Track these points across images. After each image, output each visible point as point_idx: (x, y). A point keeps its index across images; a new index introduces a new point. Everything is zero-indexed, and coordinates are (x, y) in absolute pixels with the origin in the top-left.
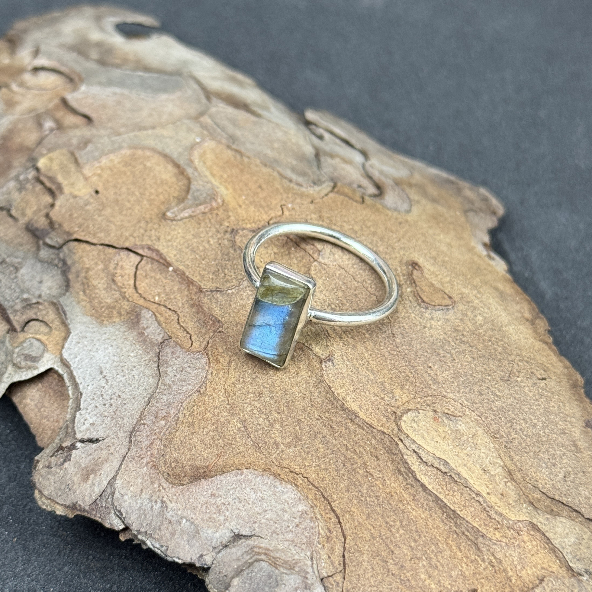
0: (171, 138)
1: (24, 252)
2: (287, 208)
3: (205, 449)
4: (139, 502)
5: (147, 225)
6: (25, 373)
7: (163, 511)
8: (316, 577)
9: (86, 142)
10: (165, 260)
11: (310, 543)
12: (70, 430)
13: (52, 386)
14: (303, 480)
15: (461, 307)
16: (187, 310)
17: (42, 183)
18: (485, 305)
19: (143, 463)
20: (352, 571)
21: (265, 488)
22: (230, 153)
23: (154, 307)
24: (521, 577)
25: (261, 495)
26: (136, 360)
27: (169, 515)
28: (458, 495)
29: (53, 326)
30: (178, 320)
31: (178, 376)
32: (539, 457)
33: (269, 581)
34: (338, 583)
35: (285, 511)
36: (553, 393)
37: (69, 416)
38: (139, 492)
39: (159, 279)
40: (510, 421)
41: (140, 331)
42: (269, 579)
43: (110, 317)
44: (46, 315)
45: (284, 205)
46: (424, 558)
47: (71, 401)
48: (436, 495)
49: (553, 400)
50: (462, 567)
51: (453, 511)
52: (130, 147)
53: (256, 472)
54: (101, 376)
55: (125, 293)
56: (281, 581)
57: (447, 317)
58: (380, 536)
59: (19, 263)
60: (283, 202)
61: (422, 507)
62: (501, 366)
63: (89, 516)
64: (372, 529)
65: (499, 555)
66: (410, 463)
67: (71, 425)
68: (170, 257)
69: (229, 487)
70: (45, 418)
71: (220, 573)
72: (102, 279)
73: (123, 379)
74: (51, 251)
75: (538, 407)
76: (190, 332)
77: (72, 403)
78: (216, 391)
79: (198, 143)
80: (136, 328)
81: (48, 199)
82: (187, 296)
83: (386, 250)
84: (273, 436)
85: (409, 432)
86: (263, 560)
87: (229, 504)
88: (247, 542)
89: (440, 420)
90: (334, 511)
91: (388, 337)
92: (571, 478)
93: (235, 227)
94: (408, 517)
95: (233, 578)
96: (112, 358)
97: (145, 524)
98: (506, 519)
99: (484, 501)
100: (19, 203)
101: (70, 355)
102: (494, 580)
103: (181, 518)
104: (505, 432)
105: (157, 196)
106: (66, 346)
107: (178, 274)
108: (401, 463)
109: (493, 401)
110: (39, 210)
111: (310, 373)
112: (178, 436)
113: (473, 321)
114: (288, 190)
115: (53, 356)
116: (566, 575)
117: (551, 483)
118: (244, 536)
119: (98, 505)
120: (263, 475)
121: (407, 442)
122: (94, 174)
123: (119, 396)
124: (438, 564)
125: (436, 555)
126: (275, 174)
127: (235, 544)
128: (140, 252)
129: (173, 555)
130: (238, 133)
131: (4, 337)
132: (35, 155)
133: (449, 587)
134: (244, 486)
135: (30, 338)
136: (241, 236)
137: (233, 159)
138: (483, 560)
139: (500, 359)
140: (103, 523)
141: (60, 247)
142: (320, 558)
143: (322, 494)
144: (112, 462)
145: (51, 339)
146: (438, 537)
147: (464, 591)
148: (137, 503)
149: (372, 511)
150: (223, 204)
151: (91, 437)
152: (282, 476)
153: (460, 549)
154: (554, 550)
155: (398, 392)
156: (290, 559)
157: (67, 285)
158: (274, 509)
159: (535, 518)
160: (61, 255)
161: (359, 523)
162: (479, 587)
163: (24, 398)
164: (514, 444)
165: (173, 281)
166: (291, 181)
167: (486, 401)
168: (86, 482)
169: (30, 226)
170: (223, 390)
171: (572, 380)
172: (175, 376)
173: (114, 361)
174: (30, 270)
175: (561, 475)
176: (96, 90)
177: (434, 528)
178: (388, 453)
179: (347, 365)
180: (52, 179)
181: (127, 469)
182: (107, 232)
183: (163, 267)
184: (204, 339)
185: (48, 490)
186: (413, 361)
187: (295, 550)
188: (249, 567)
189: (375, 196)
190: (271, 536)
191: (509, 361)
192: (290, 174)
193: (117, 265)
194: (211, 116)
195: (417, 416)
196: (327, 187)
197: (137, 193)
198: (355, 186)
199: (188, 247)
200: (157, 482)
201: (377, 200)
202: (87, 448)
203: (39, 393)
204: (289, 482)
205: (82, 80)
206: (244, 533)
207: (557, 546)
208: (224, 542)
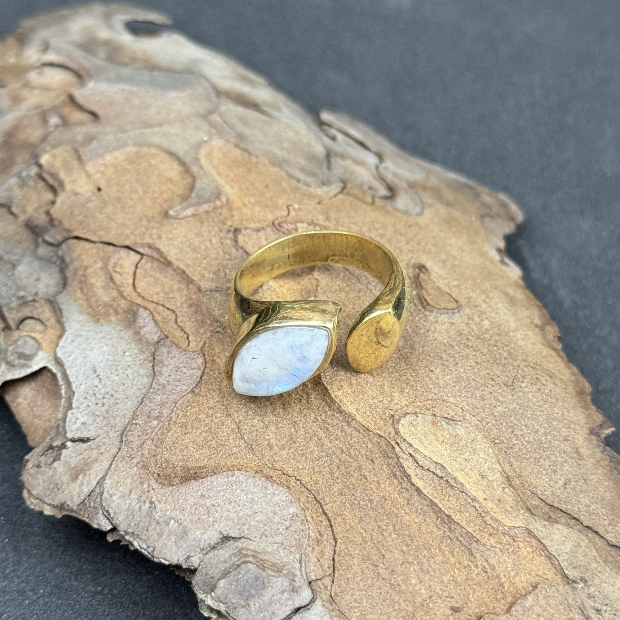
0: (178, 136)
1: (23, 249)
2: (294, 209)
3: (197, 451)
4: (127, 502)
5: (148, 224)
6: (18, 371)
7: (151, 512)
8: (304, 580)
9: (90, 139)
10: (165, 259)
11: (299, 546)
12: (61, 429)
13: (46, 385)
14: (295, 483)
15: (467, 311)
16: (185, 310)
17: (44, 180)
18: (493, 310)
19: (133, 463)
20: (341, 575)
21: (256, 490)
22: (237, 152)
23: (151, 306)
24: (514, 583)
25: (252, 497)
26: (131, 359)
27: (157, 517)
28: (453, 500)
29: (49, 324)
30: (176, 319)
31: (173, 376)
32: (540, 464)
33: (255, 584)
34: (326, 587)
35: (276, 514)
36: (557, 400)
37: (60, 416)
38: (127, 493)
39: (159, 278)
40: (512, 427)
41: (136, 330)
42: (256, 581)
43: (107, 315)
45: (291, 205)
46: (415, 563)
47: (63, 400)
48: (431, 500)
49: (558, 406)
50: (454, 572)
51: (447, 516)
52: (135, 144)
53: (248, 474)
54: (95, 375)
55: (124, 291)
56: (268, 583)
57: (452, 321)
58: (372, 540)
59: (18, 261)
60: (290, 202)
61: (417, 511)
62: (505, 372)
63: (76, 516)
64: (364, 533)
65: (493, 561)
66: (406, 467)
67: (62, 424)
68: (170, 256)
69: (219, 489)
70: (38, 417)
71: (207, 574)
72: (101, 277)
73: (116, 378)
74: (50, 248)
75: (541, 413)
76: (187, 332)
77: (65, 401)
78: (211, 392)
79: (205, 142)
80: (133, 327)
81: (49, 196)
82: (186, 295)
84: (267, 438)
85: (407, 437)
86: (250, 562)
87: (218, 506)
88: (235, 544)
89: (439, 424)
90: (325, 514)
92: (572, 486)
93: (238, 227)
94: (401, 522)
95: (219, 579)
96: (107, 357)
98: (501, 525)
99: (480, 507)
100: (21, 200)
101: (64, 353)
102: (486, 586)
103: (170, 519)
104: (505, 438)
105: (161, 194)
106: (61, 344)
107: (178, 274)
108: (397, 467)
109: (495, 407)
110: (40, 207)
112: (170, 437)
113: (479, 326)
114: (295, 190)
115: (46, 355)
116: (561, 583)
118: (233, 538)
119: (86, 505)
120: (254, 477)
121: (404, 446)
122: (97, 172)
123: (112, 396)
124: (430, 569)
125: (428, 560)
126: (284, 174)
127: (224, 545)
128: (141, 250)
129: (160, 556)
130: (247, 132)
132: (38, 151)
133: (440, 592)
134: (235, 488)
135: (25, 336)
136: (244, 235)
137: (240, 158)
138: (477, 566)
139: (504, 364)
140: (91, 524)
141: (59, 245)
142: (309, 561)
143: (315, 497)
144: (102, 462)
145: (46, 337)
146: (431, 542)
148: (126, 503)
149: (365, 515)
150: (227, 204)
151: (82, 436)
152: (274, 478)
153: (453, 554)
154: (550, 557)
155: (397, 395)
156: (279, 562)
157: (65, 283)
158: (264, 511)
159: (532, 524)
160: (60, 253)
161: (351, 527)
162: (471, 592)
163: (17, 397)
165: (172, 280)
166: (299, 181)
167: (487, 406)
168: (75, 482)
169: (30, 223)
170: (218, 391)
171: (579, 387)
172: (170, 375)
173: (108, 360)
174: (27, 267)
175: (561, 483)
176: (104, 87)
177: (427, 533)
178: (384, 457)
180: (54, 176)
181: (117, 469)
182: (108, 231)
183: (164, 266)
184: (201, 339)
185: (37, 490)
186: (414, 365)
187: (284, 553)
188: (236, 569)
189: (386, 198)
190: (261, 538)
191: (513, 365)
192: (298, 174)
193: (117, 263)
194: (221, 115)
195: (416, 420)
196: (336, 188)
197: (140, 191)
198: (365, 187)
199: (189, 247)
200: (146, 482)
201: (388, 202)
202: (77, 447)
203: (33, 392)
204: (281, 484)
205: (90, 76)
206: (233, 535)
207: (553, 553)
208: (212, 544)
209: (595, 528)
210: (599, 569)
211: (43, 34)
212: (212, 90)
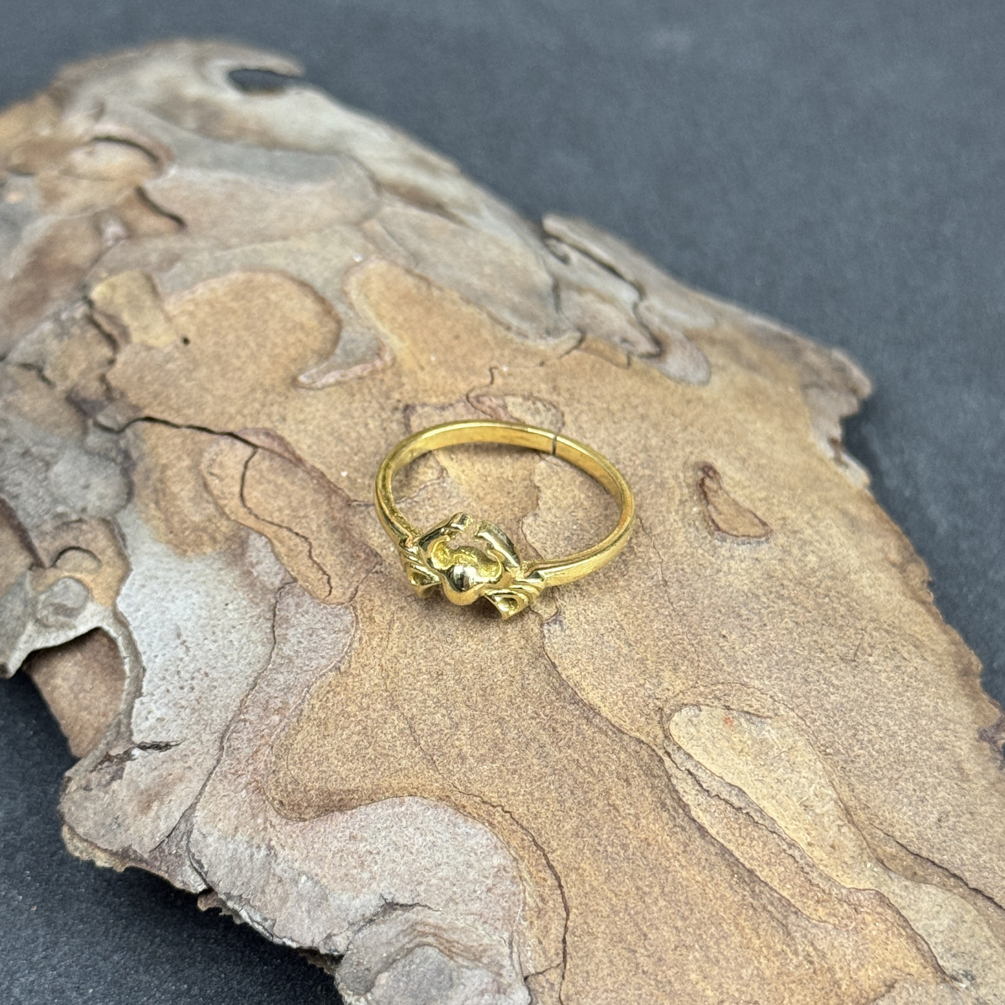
0: (314, 255)
1: (63, 438)
2: (502, 374)
3: (343, 764)
4: (231, 846)
5: (265, 397)
6: (54, 635)
7: (270, 863)
8: (517, 974)
9: (171, 259)
10: (293, 453)
11: (509, 919)
12: (123, 729)
13: (99, 658)
14: (502, 817)
15: (781, 540)
16: (325, 536)
17: (97, 326)
18: (823, 538)
19: (240, 783)
20: (577, 966)
21: (439, 828)
22: (410, 281)
23: (269, 530)
24: (856, 981)
25: (432, 838)
26: (236, 616)
27: (278, 870)
28: (758, 845)
29: (104, 559)
30: (310, 552)
31: (305, 643)
32: (898, 787)
33: (437, 980)
34: (552, 985)
35: (470, 866)
36: (927, 683)
37: (122, 706)
38: (231, 832)
39: (282, 484)
40: (853, 727)
41: (245, 569)
42: (439, 976)
43: (199, 544)
44: (93, 540)
45: (496, 368)
46: (697, 946)
47: (127, 681)
48: (722, 845)
49: (927, 694)
51: (748, 871)
52: (245, 268)
53: (425, 802)
54: (179, 642)
55: (226, 505)
56: (458, 978)
57: (756, 556)
58: (626, 910)
59: (53, 456)
60: (494, 363)
61: (699, 863)
62: (842, 637)
63: (148, 868)
64: (614, 899)
65: (822, 945)
66: (681, 791)
67: (125, 721)
68: (300, 449)
69: (379, 826)
70: (86, 709)
71: (359, 964)
72: (188, 483)
73: (213, 647)
74: (107, 436)
75: (901, 706)
76: (328, 572)
77: (130, 684)
78: (367, 669)
79: (357, 264)
80: (240, 563)
81: (105, 351)
82: (326, 512)
83: (661, 444)
84: (457, 743)
85: (682, 743)
86: (430, 945)
87: (378, 853)
88: (406, 915)
89: (735, 723)
90: (551, 867)
91: (657, 586)
92: (950, 823)
93: (410, 402)
94: (674, 880)
95: (379, 972)
96: (198, 612)
97: (239, 883)
98: (836, 886)
99: (802, 857)
100: (58, 358)
101: (129, 605)
102: (812, 985)
103: (299, 875)
104: (843, 745)
105: (286, 349)
106: (124, 590)
107: (313, 478)
108: (666, 791)
110: (90, 369)
111: (523, 642)
112: (300, 742)
113: (801, 564)
114: (503, 343)
115: (100, 609)
116: (931, 980)
117: (915, 829)
118: (402, 905)
119: (163, 851)
120: (436, 807)
121: (678, 757)
122: (183, 312)
123: (207, 675)
124: (721, 957)
125: (717, 943)
126: (484, 316)
127: (387, 918)
128: (253, 439)
129: (283, 935)
130: (425, 248)
131: (23, 575)
132: (87, 278)
133: (737, 995)
134: (404, 824)
135: (65, 577)
136: (420, 416)
137: (414, 291)
138: (796, 953)
139: (842, 626)
140: (171, 881)
141: (121, 431)
142: (524, 943)
143: (534, 840)
144: (190, 781)
145: (100, 580)
146: (722, 914)
147: (760, 1001)
148: (228, 849)
149: (615, 869)
150: (393, 365)
151: (158, 740)
152: (469, 809)
153: (758, 933)
154: (914, 938)
155: (667, 674)
156: (475, 944)
157: (130, 493)
158: (452, 863)
159: (886, 885)
160: (122, 443)
161: (593, 888)
162: (786, 995)
163: (53, 677)
164: (857, 765)
165: (304, 488)
166: (508, 328)
167: (814, 693)
168: (146, 814)
169: (73, 395)
170: (378, 668)
171: (962, 664)
172: (300, 642)
173: (200, 616)
174: (69, 467)
175: (933, 818)
176: (194, 175)
177: (717, 899)
178: (646, 775)
179: (585, 631)
180: (113, 319)
181: (215, 792)
182: (200, 408)
183: (291, 465)
184: (351, 583)
185: (85, 826)
186: (695, 626)
187: (484, 929)
188: (407, 955)
189: (650, 356)
190: (446, 905)
191: (857, 629)
192: (507, 316)
193: (214, 460)
194: (382, 221)
195: (698, 716)
196: (568, 340)
197: (252, 344)
198: (616, 339)
199: (331, 434)
200: (261, 815)
201: (654, 363)
202: (151, 758)
203: (77, 668)
204: (479, 818)
205: (171, 158)
206: (401, 901)
207: (920, 932)
208: (368, 914)
209: (988, 892)
210: (994, 959)
211: (96, 89)
212: (367, 181)
